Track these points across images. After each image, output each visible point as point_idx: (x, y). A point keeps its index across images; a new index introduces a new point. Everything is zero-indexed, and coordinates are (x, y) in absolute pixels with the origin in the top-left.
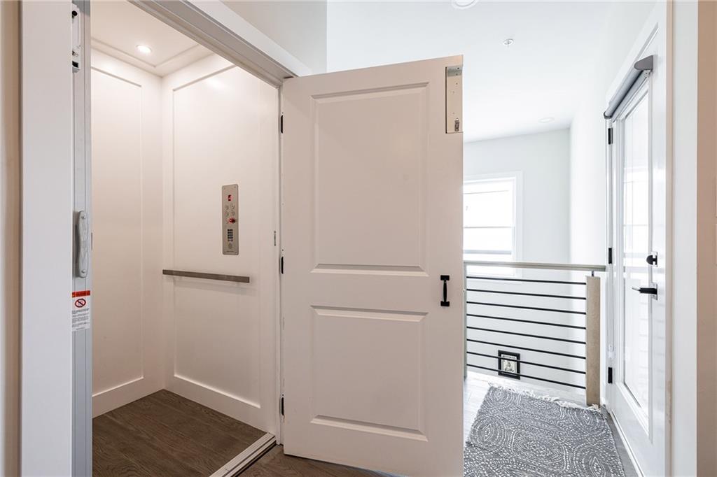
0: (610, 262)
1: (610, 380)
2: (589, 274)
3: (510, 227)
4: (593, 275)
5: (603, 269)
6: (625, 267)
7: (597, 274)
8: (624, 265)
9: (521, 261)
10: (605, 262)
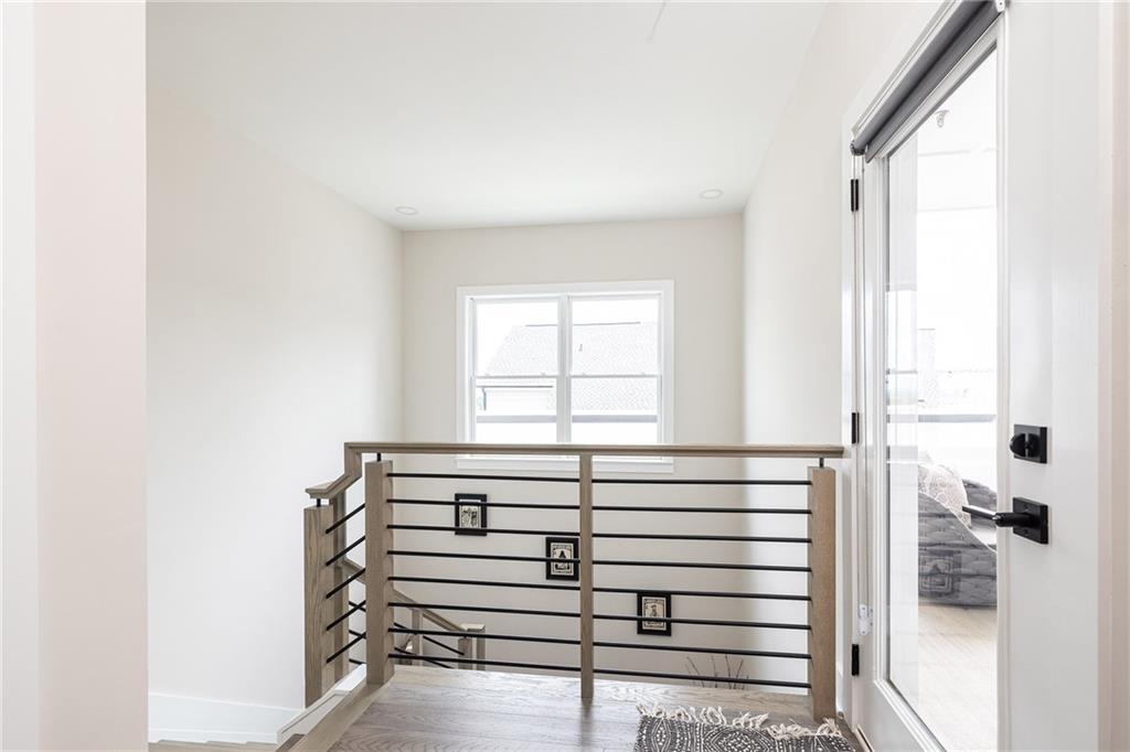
0: (855, 439)
1: (855, 670)
2: (815, 462)
3: (652, 376)
4: (821, 465)
5: (838, 453)
6: (888, 449)
7: (829, 462)
8: (889, 444)
9: (670, 443)
10: (846, 441)
